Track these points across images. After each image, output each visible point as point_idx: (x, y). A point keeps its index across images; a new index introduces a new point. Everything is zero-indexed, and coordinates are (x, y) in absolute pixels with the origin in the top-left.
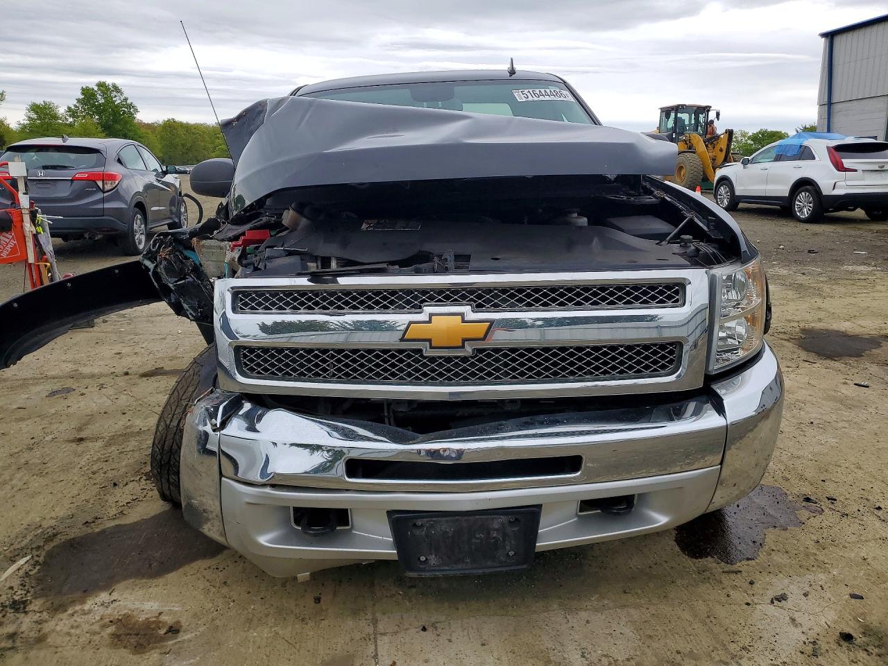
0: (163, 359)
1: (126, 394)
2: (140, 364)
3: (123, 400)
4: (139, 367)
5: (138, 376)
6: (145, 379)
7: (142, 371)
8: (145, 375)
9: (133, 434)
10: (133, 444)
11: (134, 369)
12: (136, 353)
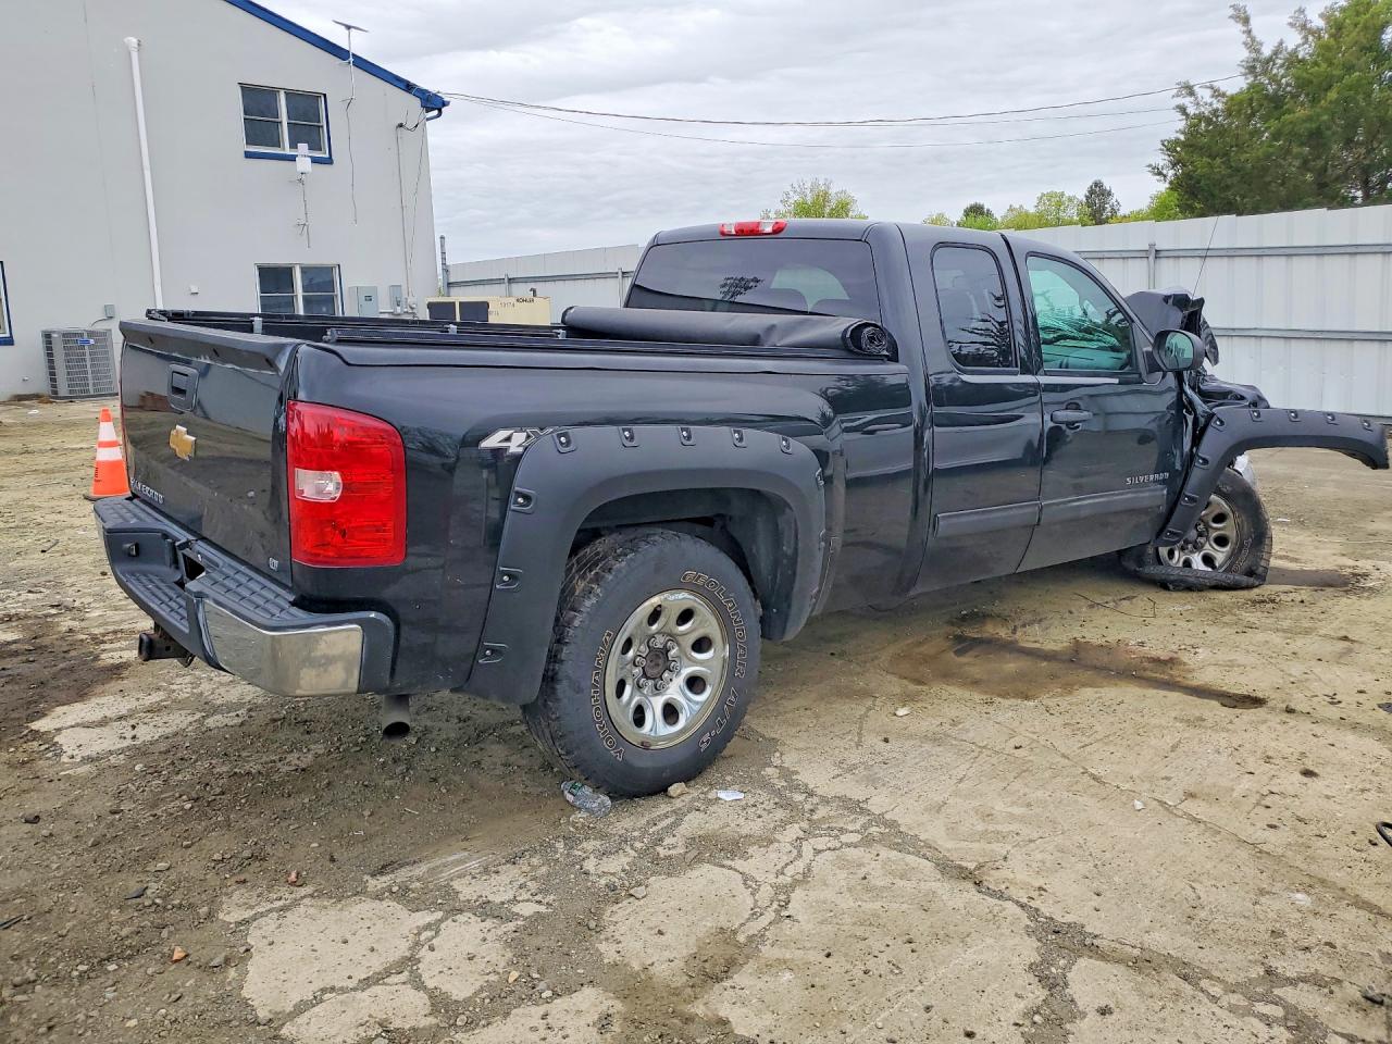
0: (1215, 727)
1: (1290, 675)
2: (1263, 728)
3: (1296, 669)
4: (1265, 722)
5: (1270, 704)
6: (1260, 695)
7: (1260, 712)
8: (1256, 702)
9: (1284, 631)
10: (1286, 624)
11: (1275, 720)
12: (1268, 759)
